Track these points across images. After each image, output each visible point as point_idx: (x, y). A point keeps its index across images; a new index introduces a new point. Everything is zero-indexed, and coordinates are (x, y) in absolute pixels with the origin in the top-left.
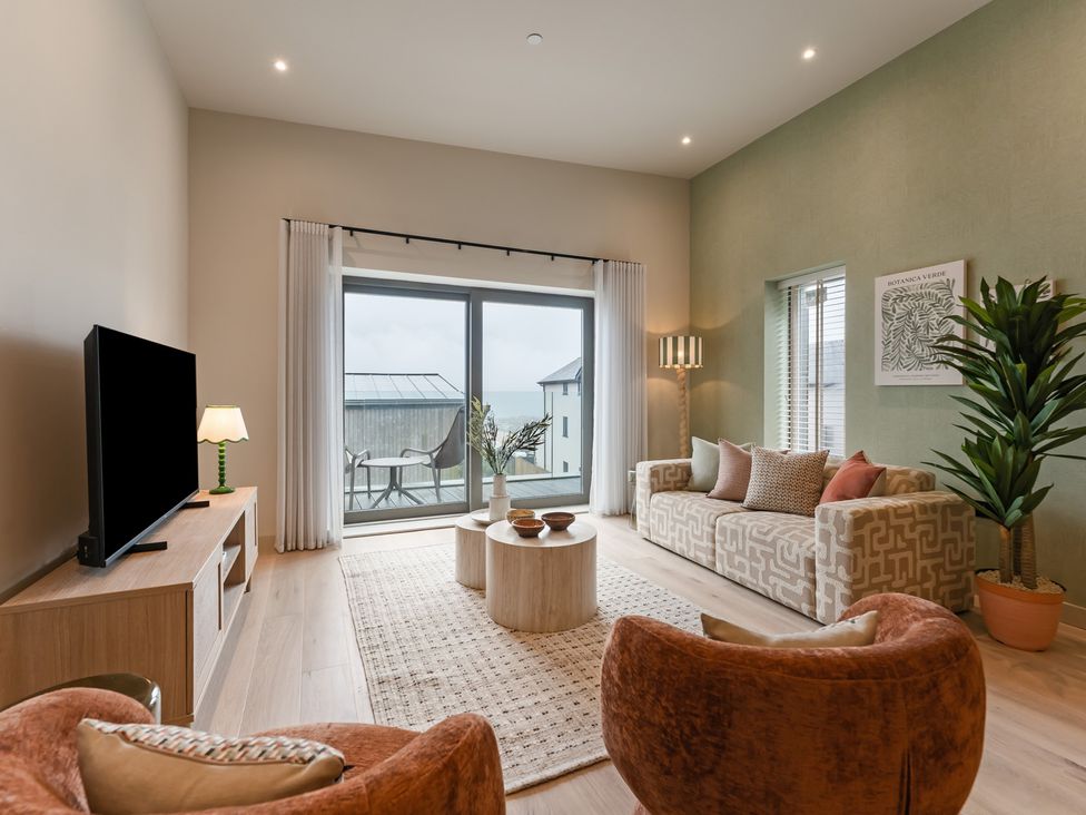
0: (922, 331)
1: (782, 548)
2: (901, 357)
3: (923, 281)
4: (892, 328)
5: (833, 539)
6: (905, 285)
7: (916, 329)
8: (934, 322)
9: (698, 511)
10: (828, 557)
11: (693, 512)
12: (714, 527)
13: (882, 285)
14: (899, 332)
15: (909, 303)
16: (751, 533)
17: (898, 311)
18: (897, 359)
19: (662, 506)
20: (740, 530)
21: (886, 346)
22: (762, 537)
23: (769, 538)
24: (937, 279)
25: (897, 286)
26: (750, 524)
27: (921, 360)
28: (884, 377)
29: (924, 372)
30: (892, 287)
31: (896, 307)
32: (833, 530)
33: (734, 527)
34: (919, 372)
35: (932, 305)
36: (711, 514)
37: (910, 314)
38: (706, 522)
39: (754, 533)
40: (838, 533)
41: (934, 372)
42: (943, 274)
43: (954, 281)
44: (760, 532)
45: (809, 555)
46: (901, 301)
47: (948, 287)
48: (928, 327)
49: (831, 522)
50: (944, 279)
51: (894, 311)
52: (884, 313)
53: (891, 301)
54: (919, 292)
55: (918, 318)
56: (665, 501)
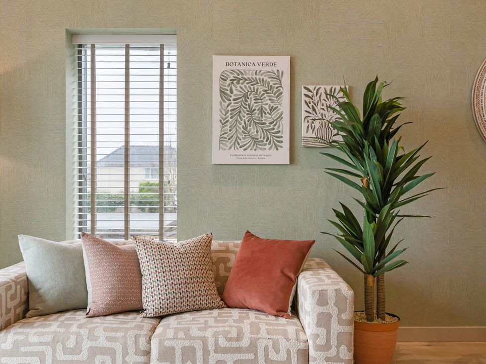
0: (256, 114)
1: (266, 349)
2: (237, 137)
3: (257, 68)
4: (230, 108)
5: (334, 320)
6: (242, 68)
7: (251, 112)
8: (267, 107)
9: (110, 339)
10: (328, 340)
11: (102, 342)
12: (148, 353)
13: (220, 64)
14: (235, 113)
15: (246, 86)
16: (216, 344)
17: (235, 92)
18: (234, 139)
19: (23, 349)
20: (198, 345)
21: (224, 124)
22: (235, 344)
23: (245, 343)
24: (269, 69)
25: (234, 68)
26: (209, 333)
27: (256, 141)
28: (221, 155)
29: (259, 152)
30: (229, 68)
31: (234, 88)
32: (334, 311)
33: (186, 343)
34: (253, 152)
35: (265, 91)
36: (137, 337)
37: (246, 96)
38: (131, 349)
39: (222, 342)
40: (340, 313)
41: (267, 152)
42: (274, 64)
43: (282, 73)
44: (230, 340)
45: (302, 346)
46: (238, 83)
47: (278, 77)
48: (262, 111)
49: (331, 302)
50: (275, 69)
51: (232, 92)
52: (222, 92)
53: (228, 82)
54: (254, 76)
55: (253, 101)
56: (33, 339)
